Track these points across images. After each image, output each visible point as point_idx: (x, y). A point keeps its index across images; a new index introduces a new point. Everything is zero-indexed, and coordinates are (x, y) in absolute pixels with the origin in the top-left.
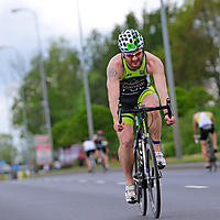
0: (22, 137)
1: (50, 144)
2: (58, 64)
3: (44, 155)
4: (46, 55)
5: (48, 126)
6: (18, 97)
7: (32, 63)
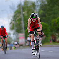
0: (14, 34)
1: (24, 37)
2: (27, 7)
3: (22, 41)
4: (23, 4)
5: (23, 30)
6: (12, 19)
7: (18, 7)
